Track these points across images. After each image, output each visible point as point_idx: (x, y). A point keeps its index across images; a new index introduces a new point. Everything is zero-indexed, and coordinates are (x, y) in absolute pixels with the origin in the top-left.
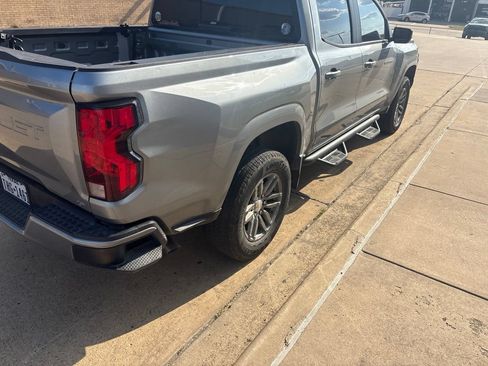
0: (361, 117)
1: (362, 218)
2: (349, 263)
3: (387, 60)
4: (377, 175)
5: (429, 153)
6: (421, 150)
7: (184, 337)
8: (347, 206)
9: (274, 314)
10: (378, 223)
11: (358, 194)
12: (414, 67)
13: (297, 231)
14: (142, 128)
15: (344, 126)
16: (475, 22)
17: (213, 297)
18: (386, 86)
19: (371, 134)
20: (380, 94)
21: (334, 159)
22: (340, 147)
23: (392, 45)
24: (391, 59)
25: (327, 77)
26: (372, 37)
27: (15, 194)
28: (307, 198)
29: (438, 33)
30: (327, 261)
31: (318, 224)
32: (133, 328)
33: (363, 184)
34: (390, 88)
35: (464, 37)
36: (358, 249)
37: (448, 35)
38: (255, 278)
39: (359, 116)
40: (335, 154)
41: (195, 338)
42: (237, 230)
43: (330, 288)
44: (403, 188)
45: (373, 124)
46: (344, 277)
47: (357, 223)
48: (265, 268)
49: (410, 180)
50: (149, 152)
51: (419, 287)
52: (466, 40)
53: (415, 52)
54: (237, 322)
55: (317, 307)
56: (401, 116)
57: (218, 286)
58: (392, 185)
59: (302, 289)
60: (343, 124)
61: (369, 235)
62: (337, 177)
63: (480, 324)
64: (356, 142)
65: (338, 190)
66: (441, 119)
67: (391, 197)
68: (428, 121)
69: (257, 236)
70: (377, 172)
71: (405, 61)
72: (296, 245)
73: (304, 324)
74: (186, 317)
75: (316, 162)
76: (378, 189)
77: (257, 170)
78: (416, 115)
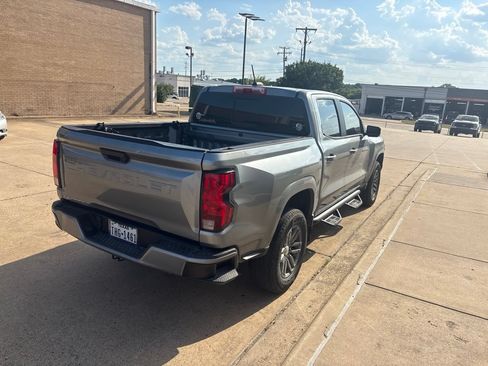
0: (346, 191)
1: (360, 263)
2: (357, 291)
3: (364, 149)
4: (364, 236)
5: (401, 219)
6: (395, 218)
7: (247, 342)
8: (345, 258)
9: (308, 326)
10: (372, 266)
11: (352, 249)
12: (382, 154)
13: (311, 275)
14: (237, 186)
15: (335, 198)
16: (423, 118)
17: (260, 317)
18: (364, 168)
19: (356, 204)
20: (360, 174)
21: (333, 222)
22: (335, 212)
23: (366, 137)
24: (366, 148)
25: (328, 159)
26: (351, 132)
27: (122, 237)
28: (313, 252)
29: (393, 127)
30: (341, 289)
31: (326, 270)
32: (207, 336)
33: (354, 243)
34: (367, 170)
35: (415, 130)
36: (361, 282)
37: (402, 128)
38: (288, 305)
39: (345, 191)
40: (332, 218)
41: (254, 342)
42: (277, 266)
43: (348, 305)
44: (386, 243)
45: (356, 197)
46: (356, 299)
47: (357, 266)
48: (293, 299)
49: (391, 237)
50: (238, 201)
51: (409, 304)
52: (417, 133)
53: (382, 143)
54: (283, 331)
55: (341, 316)
56: (376, 192)
57: (261, 310)
58: (378, 241)
59: (327, 306)
60: (334, 196)
61: (367, 273)
62: (333, 237)
63: (453, 324)
64: (346, 210)
65: (336, 246)
66: (406, 195)
67: (378, 250)
68: (397, 197)
69: (287, 275)
70: (364, 234)
71: (376, 149)
72: (313, 284)
73: (334, 326)
74: (245, 329)
75: (320, 222)
76: (367, 246)
77: (289, 221)
78: (387, 193)
